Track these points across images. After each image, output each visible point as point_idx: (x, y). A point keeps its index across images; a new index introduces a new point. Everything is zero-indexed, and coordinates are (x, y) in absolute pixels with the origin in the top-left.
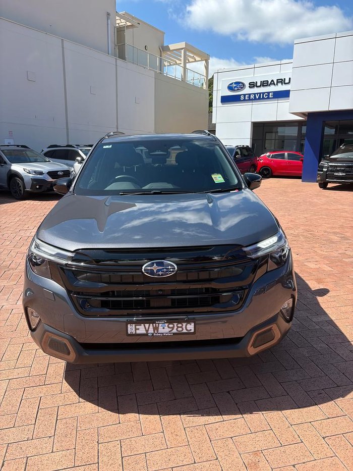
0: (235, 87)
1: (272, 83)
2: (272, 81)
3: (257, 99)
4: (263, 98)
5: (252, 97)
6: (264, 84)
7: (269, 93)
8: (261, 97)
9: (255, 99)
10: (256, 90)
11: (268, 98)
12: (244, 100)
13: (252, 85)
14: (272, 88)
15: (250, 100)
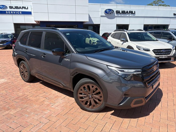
0: (2, 7)
1: (20, 8)
2: (20, 7)
3: (14, 14)
4: (17, 14)
5: (12, 12)
6: (16, 8)
7: (19, 12)
8: (16, 13)
9: (13, 13)
10: (12, 10)
11: (20, 14)
12: (8, 13)
13: (11, 7)
14: (20, 10)
15: (11, 14)
